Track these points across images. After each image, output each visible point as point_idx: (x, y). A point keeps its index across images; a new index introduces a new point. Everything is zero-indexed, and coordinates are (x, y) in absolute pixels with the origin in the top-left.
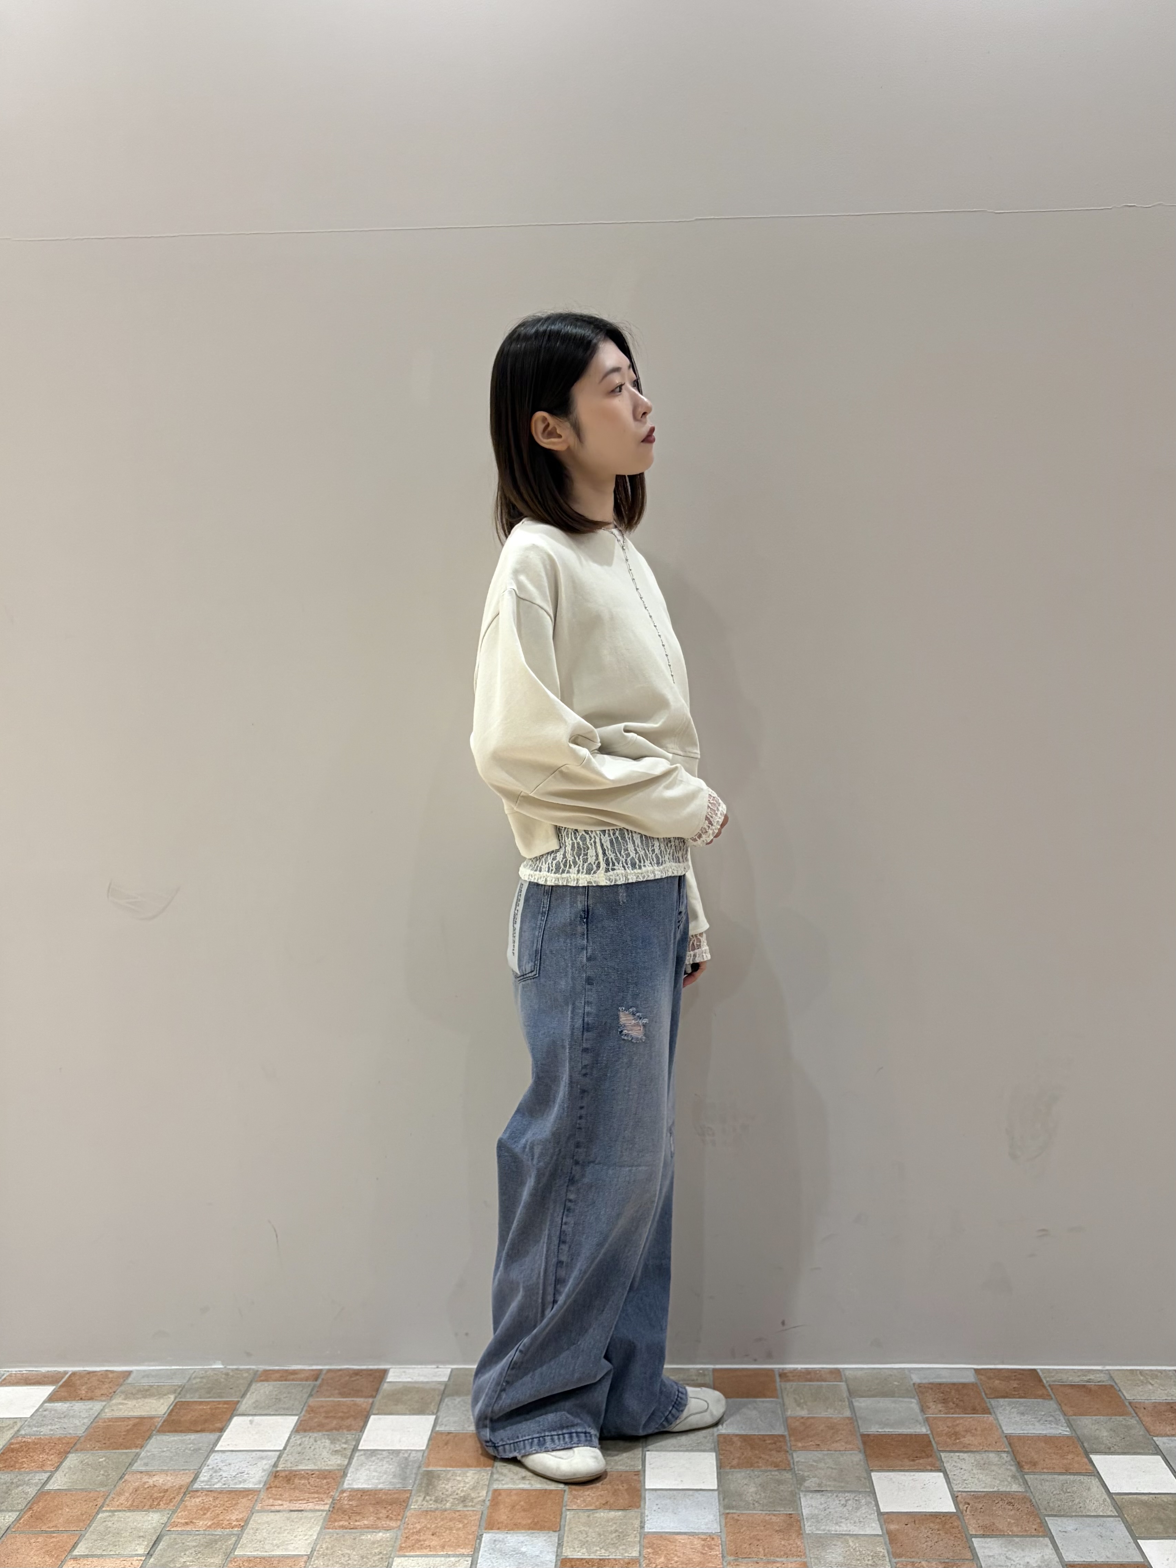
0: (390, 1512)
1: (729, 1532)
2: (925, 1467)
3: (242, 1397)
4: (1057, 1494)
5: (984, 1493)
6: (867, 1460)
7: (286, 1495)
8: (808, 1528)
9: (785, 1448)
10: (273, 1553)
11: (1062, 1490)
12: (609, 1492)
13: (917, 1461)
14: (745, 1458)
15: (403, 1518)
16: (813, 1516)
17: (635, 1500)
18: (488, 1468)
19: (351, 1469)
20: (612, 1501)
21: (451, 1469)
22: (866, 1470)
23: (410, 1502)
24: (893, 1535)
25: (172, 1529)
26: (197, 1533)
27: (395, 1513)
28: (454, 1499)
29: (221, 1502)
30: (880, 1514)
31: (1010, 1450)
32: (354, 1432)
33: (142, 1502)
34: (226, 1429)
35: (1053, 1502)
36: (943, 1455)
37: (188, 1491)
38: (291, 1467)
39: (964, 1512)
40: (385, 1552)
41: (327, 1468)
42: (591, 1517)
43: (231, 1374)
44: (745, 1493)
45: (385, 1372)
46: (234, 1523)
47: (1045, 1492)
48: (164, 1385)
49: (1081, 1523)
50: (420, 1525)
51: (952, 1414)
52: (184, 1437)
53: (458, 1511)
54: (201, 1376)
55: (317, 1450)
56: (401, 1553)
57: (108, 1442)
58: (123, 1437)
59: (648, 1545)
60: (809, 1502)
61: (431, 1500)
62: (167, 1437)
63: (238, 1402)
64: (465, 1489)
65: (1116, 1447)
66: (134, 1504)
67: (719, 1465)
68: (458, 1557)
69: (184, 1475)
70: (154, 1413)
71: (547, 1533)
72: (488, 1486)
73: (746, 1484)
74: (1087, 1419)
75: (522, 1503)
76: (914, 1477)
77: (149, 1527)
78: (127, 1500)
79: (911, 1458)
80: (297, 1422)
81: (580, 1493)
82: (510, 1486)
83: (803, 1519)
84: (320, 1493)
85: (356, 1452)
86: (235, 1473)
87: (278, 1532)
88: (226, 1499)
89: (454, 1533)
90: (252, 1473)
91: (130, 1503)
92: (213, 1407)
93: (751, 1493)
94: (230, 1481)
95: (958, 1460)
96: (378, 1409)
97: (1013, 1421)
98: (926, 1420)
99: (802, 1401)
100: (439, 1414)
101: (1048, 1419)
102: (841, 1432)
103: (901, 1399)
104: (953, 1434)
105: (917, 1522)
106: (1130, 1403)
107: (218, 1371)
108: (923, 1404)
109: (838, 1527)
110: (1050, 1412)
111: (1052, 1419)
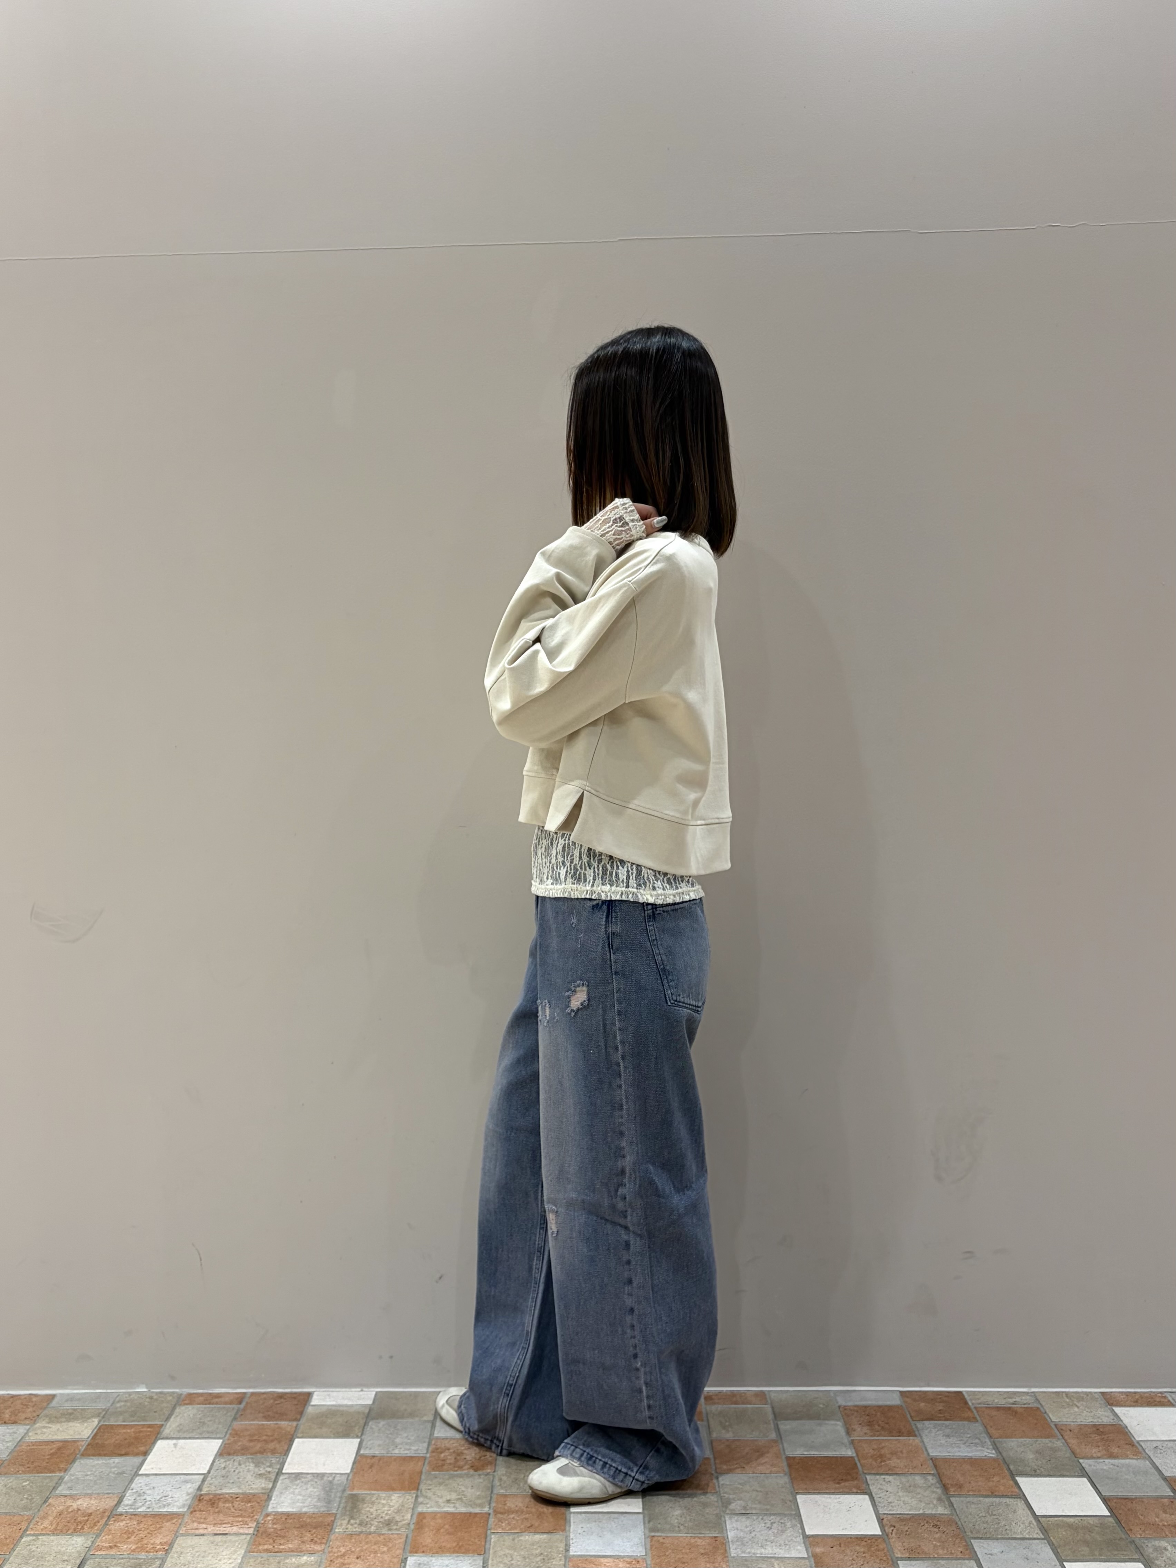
0: (314, 1535)
1: (654, 1556)
2: (851, 1490)
3: (166, 1421)
4: (982, 1516)
5: (909, 1516)
6: (792, 1483)
7: (211, 1518)
8: (734, 1551)
9: (711, 1471)
12: (533, 1515)
13: (843, 1484)
15: (327, 1541)
16: (738, 1539)
17: (559, 1523)
18: (413, 1492)
19: (276, 1493)
20: (537, 1524)
21: (376, 1492)
22: (792, 1493)
23: (334, 1526)
24: (819, 1558)
25: (96, 1553)
26: (121, 1556)
27: (319, 1537)
28: (380, 1522)
29: (146, 1526)
30: (806, 1537)
31: (936, 1472)
32: (278, 1455)
33: (65, 1526)
34: (151, 1452)
35: (979, 1524)
36: (868, 1477)
37: (112, 1514)
38: (215, 1491)
39: (890, 1535)
41: (251, 1491)
42: (516, 1541)
43: (155, 1397)
44: (671, 1516)
45: (309, 1396)
46: (158, 1547)
47: (971, 1514)
48: (88, 1409)
49: (1007, 1546)
50: (345, 1549)
51: (878, 1436)
52: (108, 1461)
53: (383, 1534)
54: (125, 1399)
55: (241, 1474)
57: (32, 1466)
58: (47, 1461)
60: (734, 1525)
61: (356, 1523)
62: (91, 1461)
63: (162, 1425)
64: (389, 1512)
65: (1041, 1469)
66: (58, 1528)
69: (108, 1499)
70: (77, 1437)
71: (471, 1556)
72: (413, 1509)
73: (671, 1507)
74: (1013, 1441)
75: (447, 1527)
76: (839, 1500)
77: (73, 1551)
78: (51, 1524)
79: (837, 1481)
80: (221, 1445)
81: (505, 1516)
82: (435, 1509)
83: (729, 1542)
84: (244, 1517)
85: (280, 1476)
86: (160, 1497)
87: (202, 1555)
88: (151, 1523)
89: (379, 1557)
90: (176, 1496)
91: (54, 1526)
92: (138, 1430)
93: (677, 1515)
94: (154, 1505)
95: (884, 1483)
96: (302, 1433)
97: (939, 1444)
98: (853, 1443)
99: (727, 1424)
100: (363, 1437)
101: (973, 1442)
102: (766, 1455)
103: (827, 1422)
104: (878, 1457)
105: (842, 1545)
106: (1056, 1425)
107: (142, 1394)
108: (848, 1426)
109: (763, 1550)
110: (976, 1434)
111: (977, 1441)
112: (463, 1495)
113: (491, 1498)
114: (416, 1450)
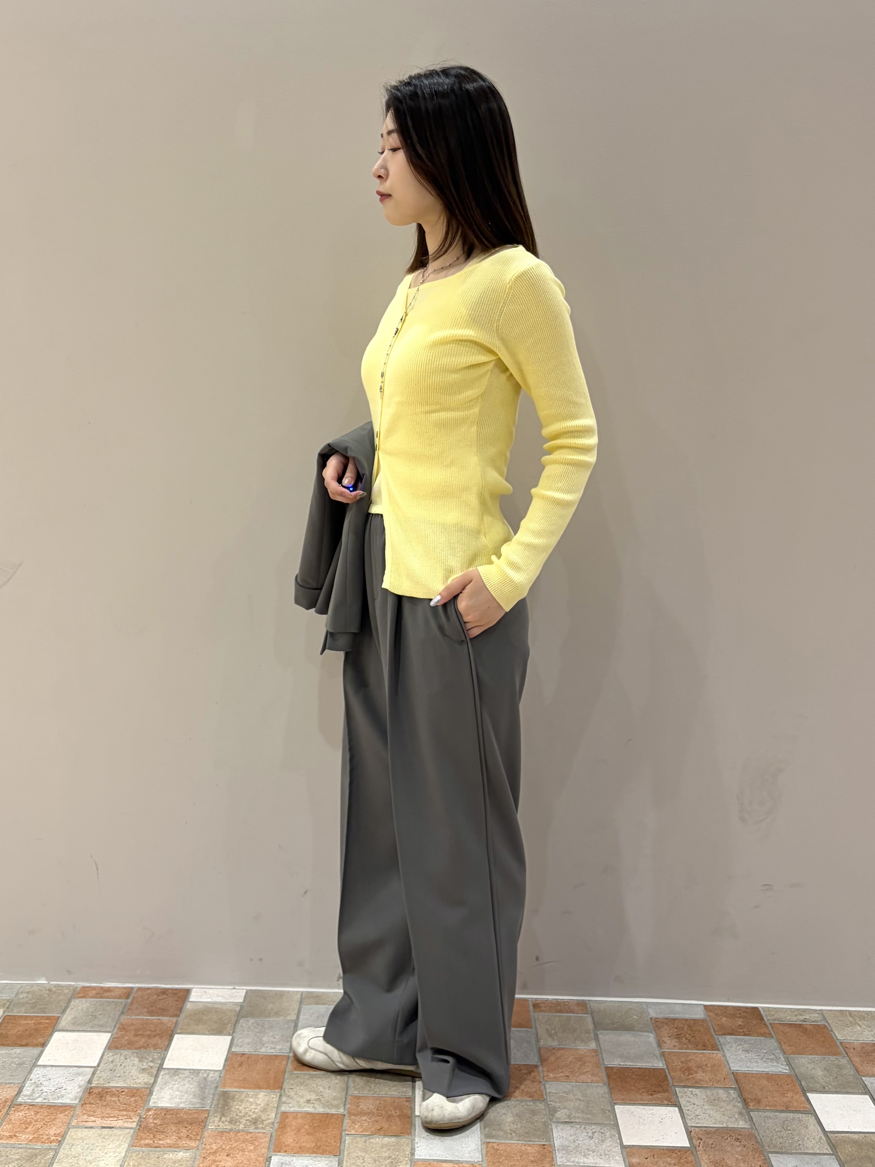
0: (190, 1131)
1: (489, 1162)
2: (663, 1102)
3: (62, 1013)
4: (779, 1131)
5: (714, 1129)
6: (611, 1093)
7: (99, 1111)
8: (559, 1159)
9: (538, 1078)
11: (783, 1127)
12: (383, 1118)
13: (655, 1096)
15: (201, 1137)
16: (565, 1148)
17: (406, 1127)
18: (277, 1091)
19: (156, 1089)
20: (386, 1127)
21: (244, 1090)
22: (610, 1103)
23: (208, 1122)
26: (20, 1146)
27: (194, 1133)
28: (248, 1120)
29: (41, 1117)
30: (623, 1147)
31: (737, 1087)
32: (159, 1050)
34: (48, 1044)
35: (775, 1139)
36: (678, 1089)
37: (13, 1104)
38: (103, 1084)
39: (698, 1146)
41: (135, 1086)
42: (368, 1142)
43: (53, 990)
44: (504, 1122)
45: (187, 992)
46: (52, 1138)
47: (768, 1129)
49: (800, 1161)
50: (216, 1146)
51: (685, 1049)
52: (11, 1051)
53: (251, 1132)
54: (28, 990)
55: (127, 1068)
60: (561, 1134)
61: (226, 1121)
63: (59, 1017)
64: (256, 1110)
65: (827, 1086)
69: (9, 1089)
71: (328, 1157)
72: (277, 1108)
73: (504, 1114)
74: (804, 1058)
76: (653, 1111)
79: (650, 1092)
80: (110, 1039)
81: (358, 1118)
82: (296, 1109)
83: (555, 1150)
84: (128, 1111)
85: (161, 1072)
86: (55, 1089)
87: (90, 1148)
88: (46, 1114)
89: (246, 1155)
90: (70, 1088)
92: (39, 1022)
93: (509, 1122)
94: (50, 1096)
95: (691, 1096)
96: (181, 1029)
97: (739, 1058)
98: (663, 1054)
99: (553, 1032)
100: (234, 1034)
101: (769, 1057)
102: (587, 1064)
103: (640, 1033)
104: (686, 1069)
105: (655, 1156)
106: (841, 1043)
107: (42, 987)
108: (659, 1038)
109: (585, 1159)
110: (771, 1050)
111: (773, 1056)
112: (321, 1095)
113: (346, 1099)
114: (281, 1049)
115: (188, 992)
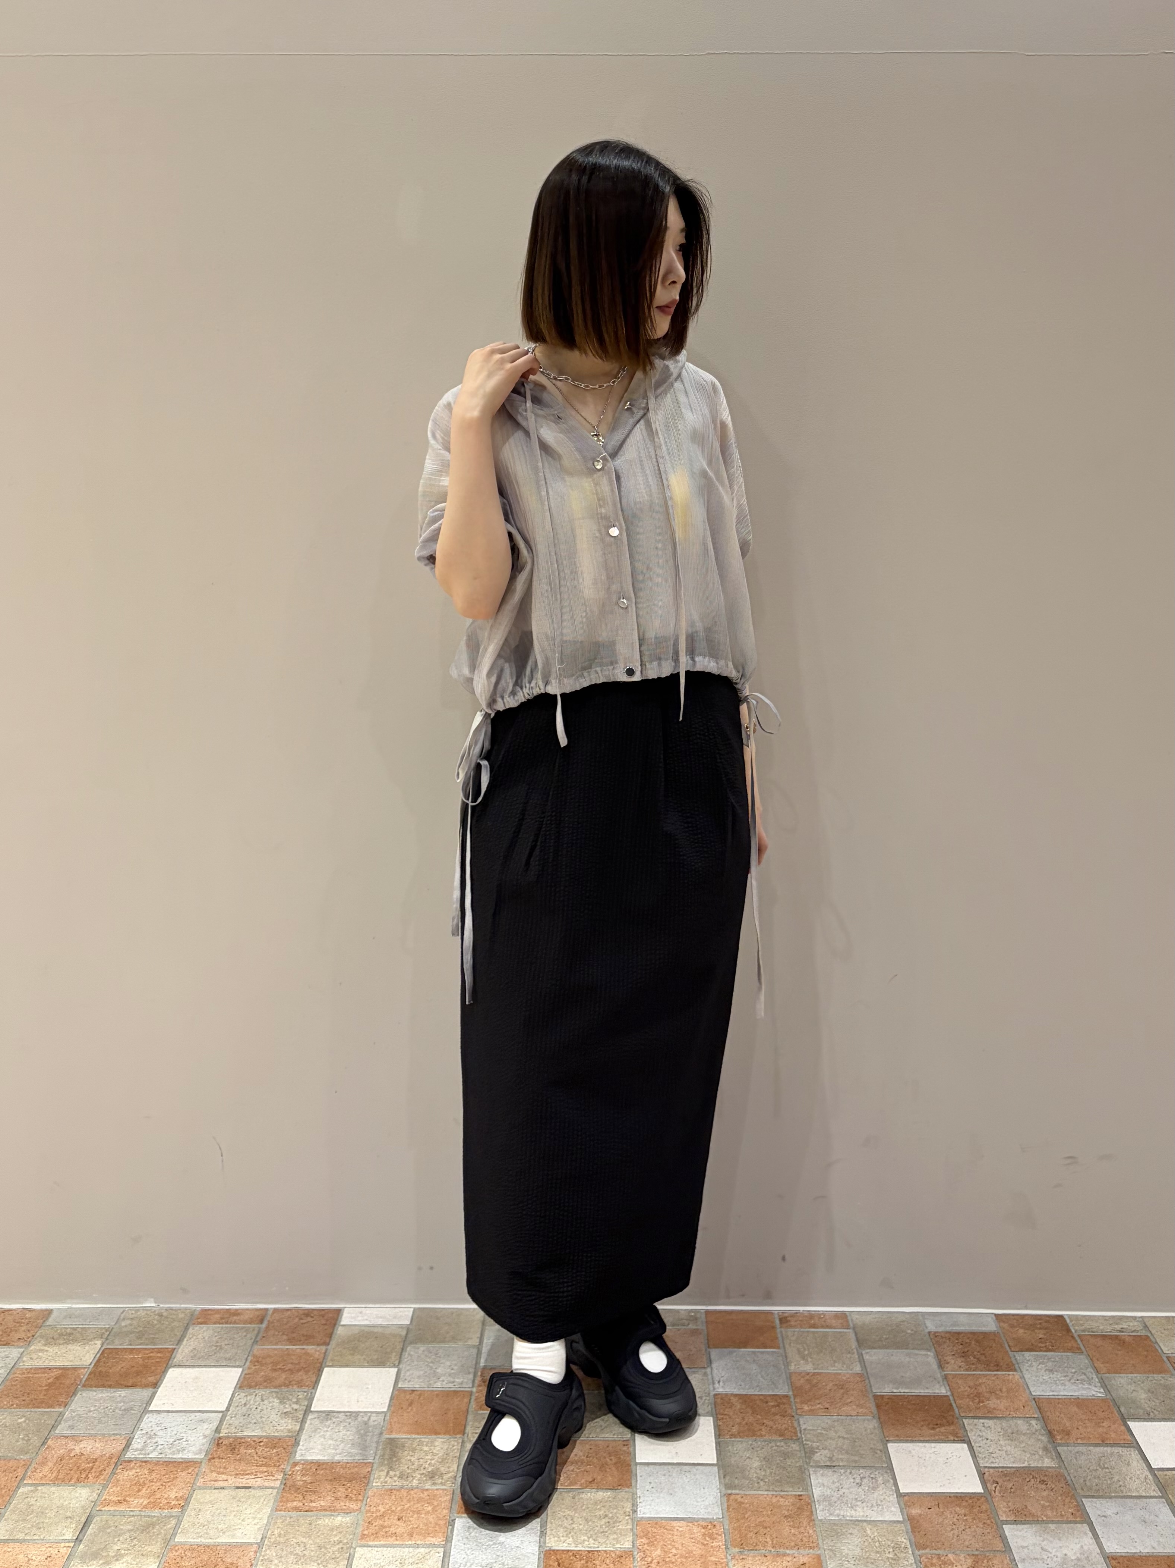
0: (350, 1490)
1: (732, 1518)
2: (947, 1437)
3: (177, 1344)
4: (1094, 1470)
5: (1013, 1469)
6: (882, 1428)
7: (231, 1468)
8: (820, 1513)
9: (789, 1411)
10: (219, 1540)
11: (1099, 1465)
12: (595, 1467)
13: (938, 1430)
14: (747, 1424)
15: (364, 1497)
16: (825, 1499)
17: (625, 1477)
18: (458, 1436)
19: (303, 1437)
20: (599, 1477)
21: (416, 1436)
22: (881, 1440)
23: (372, 1478)
24: (915, 1522)
25: (103, 1509)
26: (132, 1513)
27: (355, 1492)
28: (422, 1474)
29: (158, 1476)
30: (900, 1495)
31: (1040, 1415)
32: (305, 1389)
33: (68, 1474)
34: (162, 1383)
35: (1090, 1480)
36: (966, 1421)
37: (119, 1461)
38: (235, 1433)
39: (992, 1491)
40: (345, 1541)
41: (276, 1434)
42: (577, 1498)
43: (165, 1314)
44: (749, 1468)
46: (173, 1503)
47: (1081, 1467)
48: (89, 1328)
49: (1122, 1506)
50: (384, 1508)
51: (973, 1371)
52: (114, 1394)
53: (427, 1489)
54: (132, 1316)
55: (265, 1411)
56: (363, 1542)
57: (28, 1399)
58: (44, 1392)
59: (642, 1534)
60: (821, 1481)
61: (395, 1475)
62: (95, 1393)
63: (174, 1349)
64: (433, 1462)
65: (1152, 1412)
66: (59, 1477)
67: (718, 1433)
68: (428, 1547)
69: (115, 1442)
70: (77, 1363)
73: (749, 1458)
74: (1122, 1378)
76: (936, 1450)
77: (77, 1505)
78: (51, 1471)
79: (931, 1426)
80: (241, 1376)
83: (814, 1501)
84: (269, 1466)
85: (308, 1416)
86: (173, 1440)
87: (223, 1514)
88: (163, 1472)
89: (423, 1518)
90: (192, 1439)
91: (54, 1475)
92: (146, 1356)
93: (756, 1468)
94: (167, 1450)
95: (983, 1428)
96: (332, 1360)
97: (1041, 1380)
98: (946, 1377)
99: (806, 1352)
100: (401, 1366)
101: (1079, 1378)
102: (852, 1392)
103: (916, 1352)
104: (976, 1396)
105: (940, 1505)
106: (1168, 1358)
107: (149, 1310)
108: (940, 1357)
109: (853, 1512)
110: (1081, 1369)
111: (1083, 1377)
114: (462, 1383)
115: (338, 1312)
